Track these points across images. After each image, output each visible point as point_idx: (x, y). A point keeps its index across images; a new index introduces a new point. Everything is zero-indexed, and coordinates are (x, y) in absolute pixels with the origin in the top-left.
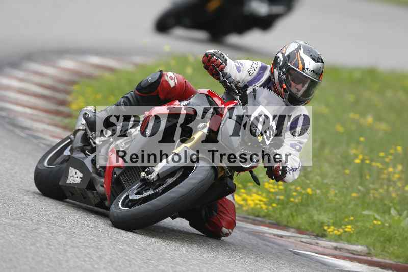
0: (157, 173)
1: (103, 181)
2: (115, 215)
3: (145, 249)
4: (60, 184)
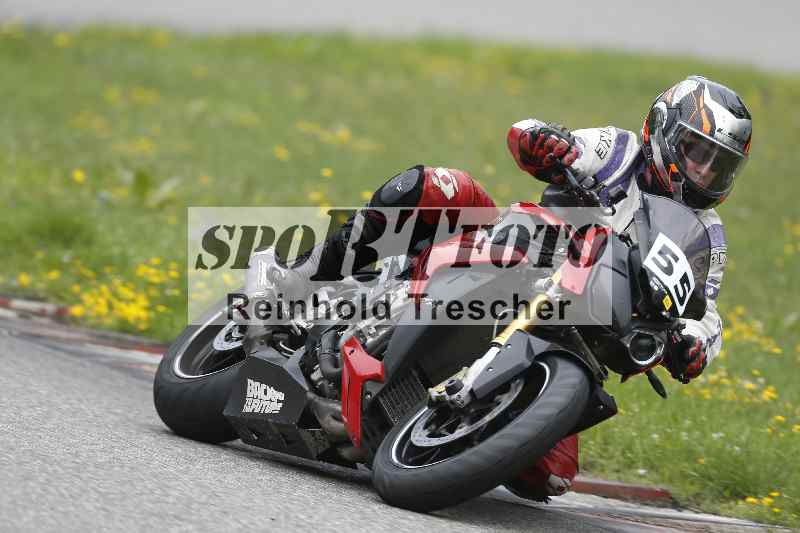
0: (469, 389)
1: (339, 408)
4: (225, 413)
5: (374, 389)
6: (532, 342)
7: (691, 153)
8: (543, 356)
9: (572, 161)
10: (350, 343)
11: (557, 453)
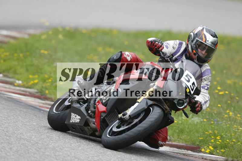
0: (129, 115)
1: (95, 121)
2: (106, 141)
3: (37, 143)
4: (66, 123)
5: (104, 115)
6: (148, 101)
7: (200, 48)
8: (151, 106)
9: (162, 50)
10: (98, 102)
11: (161, 135)
